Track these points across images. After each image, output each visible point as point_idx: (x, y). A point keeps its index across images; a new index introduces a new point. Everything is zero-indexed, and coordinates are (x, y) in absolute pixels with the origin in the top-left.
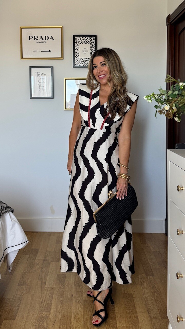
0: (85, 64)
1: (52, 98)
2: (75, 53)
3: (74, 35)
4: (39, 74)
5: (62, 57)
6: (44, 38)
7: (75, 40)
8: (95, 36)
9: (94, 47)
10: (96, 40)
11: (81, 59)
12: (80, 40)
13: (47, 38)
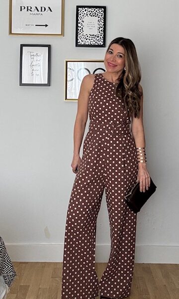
0: (91, 43)
1: (49, 84)
2: (79, 28)
3: (77, 6)
4: (32, 54)
5: (63, 34)
6: (40, 10)
7: (79, 12)
8: (105, 8)
9: (103, 21)
10: (105, 12)
11: (86, 36)
12: (85, 12)
13: (43, 9)
